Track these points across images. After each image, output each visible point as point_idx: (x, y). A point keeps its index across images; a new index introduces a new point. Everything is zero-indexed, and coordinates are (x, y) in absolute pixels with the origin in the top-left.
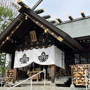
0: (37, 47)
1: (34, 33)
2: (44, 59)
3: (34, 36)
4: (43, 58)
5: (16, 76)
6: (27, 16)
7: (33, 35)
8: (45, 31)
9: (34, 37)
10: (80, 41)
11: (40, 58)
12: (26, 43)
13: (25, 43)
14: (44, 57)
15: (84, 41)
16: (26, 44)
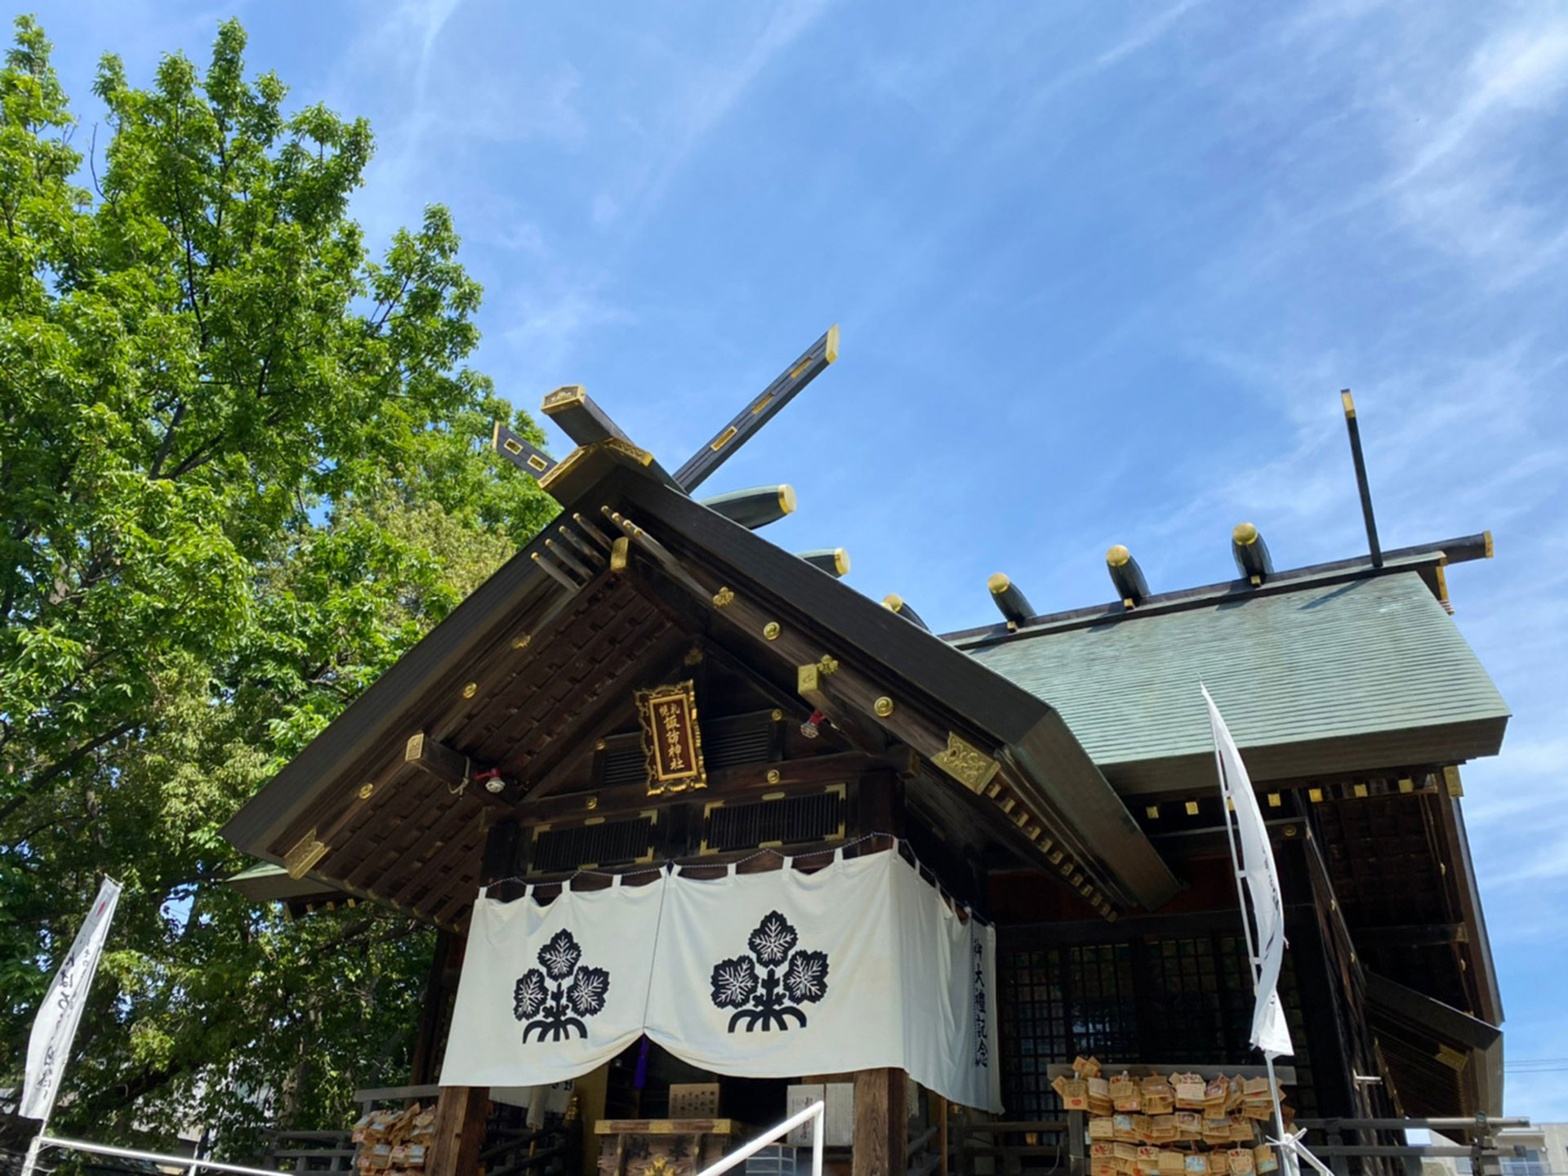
0: (704, 850)
1: (679, 703)
2: (780, 990)
3: (682, 730)
4: (771, 982)
5: (453, 1160)
6: (623, 543)
7: (671, 723)
8: (807, 679)
9: (683, 741)
10: (1151, 799)
11: (736, 985)
12: (592, 805)
13: (584, 804)
14: (781, 971)
15: (1192, 808)
16: (592, 813)
